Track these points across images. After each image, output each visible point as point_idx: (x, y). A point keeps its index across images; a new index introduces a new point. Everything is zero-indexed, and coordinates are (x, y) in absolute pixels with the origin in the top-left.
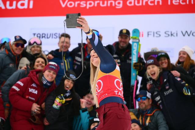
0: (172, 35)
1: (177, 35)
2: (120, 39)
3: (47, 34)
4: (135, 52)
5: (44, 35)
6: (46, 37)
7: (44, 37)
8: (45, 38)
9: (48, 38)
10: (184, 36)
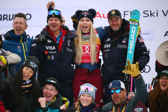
0: (151, 15)
1: (157, 16)
2: (111, 23)
3: (10, 15)
4: (133, 36)
5: (5, 17)
6: (8, 18)
7: (6, 18)
8: (7, 20)
9: (10, 20)
10: (165, 16)
